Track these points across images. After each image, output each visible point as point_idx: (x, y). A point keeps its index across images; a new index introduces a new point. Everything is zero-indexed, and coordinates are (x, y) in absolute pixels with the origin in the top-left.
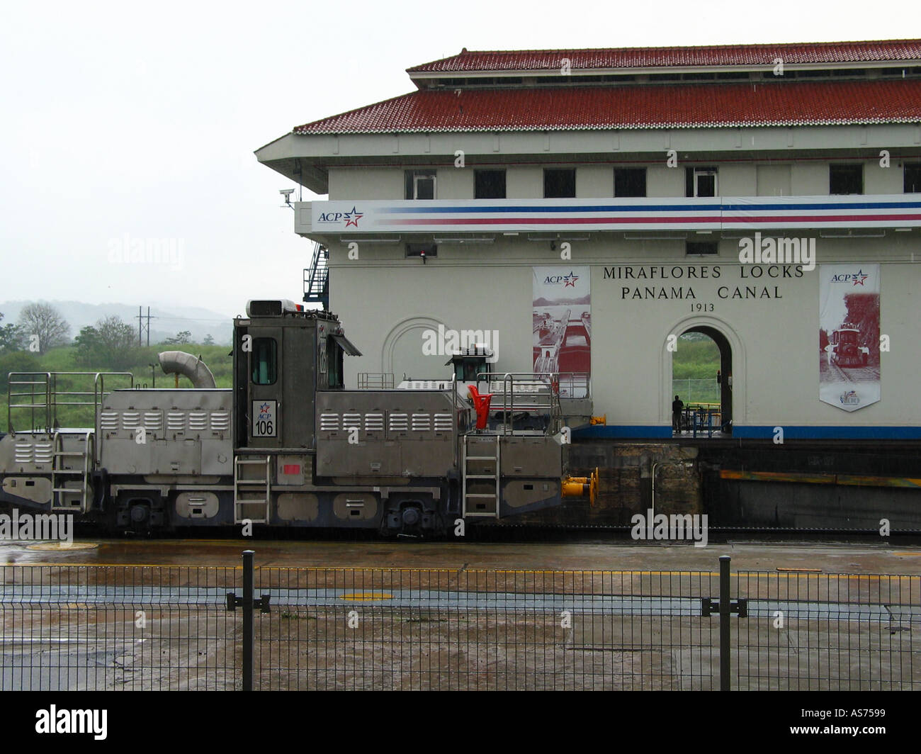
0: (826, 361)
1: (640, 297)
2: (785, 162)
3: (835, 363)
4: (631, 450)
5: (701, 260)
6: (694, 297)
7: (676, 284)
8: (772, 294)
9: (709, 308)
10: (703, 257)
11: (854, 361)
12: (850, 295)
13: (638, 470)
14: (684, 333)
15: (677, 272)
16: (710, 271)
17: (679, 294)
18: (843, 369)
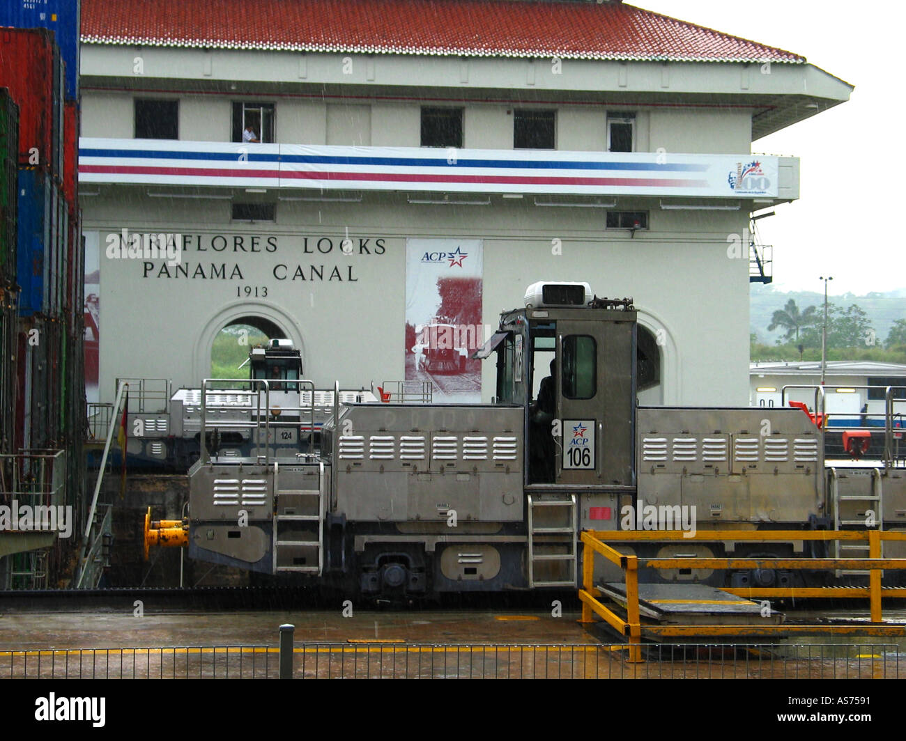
0: (413, 366)
1: (169, 276)
2: (364, 101)
3: (424, 368)
4: (154, 484)
5: (249, 227)
6: (241, 277)
7: (218, 259)
8: (345, 275)
9: (261, 292)
10: (254, 223)
11: (449, 366)
12: (445, 280)
13: (162, 510)
14: (226, 326)
15: (219, 243)
16: (263, 243)
17: (220, 272)
18: (435, 376)
